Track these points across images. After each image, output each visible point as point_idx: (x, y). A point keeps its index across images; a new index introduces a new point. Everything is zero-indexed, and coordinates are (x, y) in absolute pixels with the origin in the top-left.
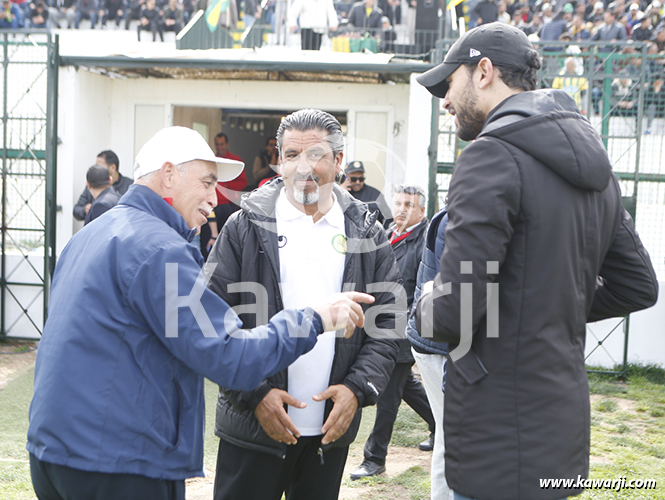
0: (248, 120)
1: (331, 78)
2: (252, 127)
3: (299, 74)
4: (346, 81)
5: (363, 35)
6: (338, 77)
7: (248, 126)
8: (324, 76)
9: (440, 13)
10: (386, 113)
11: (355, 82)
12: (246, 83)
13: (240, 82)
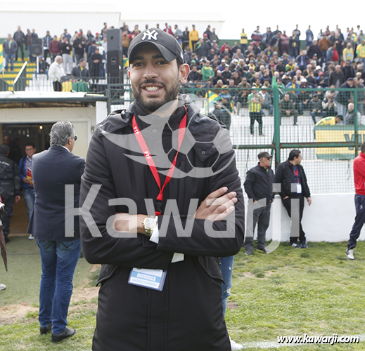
0: (19, 128)
1: (58, 105)
2: (22, 132)
3: (40, 104)
4: (66, 106)
5: (79, 80)
6: (61, 104)
7: (20, 132)
8: (54, 104)
9: (120, 68)
10: (87, 122)
11: (72, 107)
12: (11, 109)
13: (7, 110)
